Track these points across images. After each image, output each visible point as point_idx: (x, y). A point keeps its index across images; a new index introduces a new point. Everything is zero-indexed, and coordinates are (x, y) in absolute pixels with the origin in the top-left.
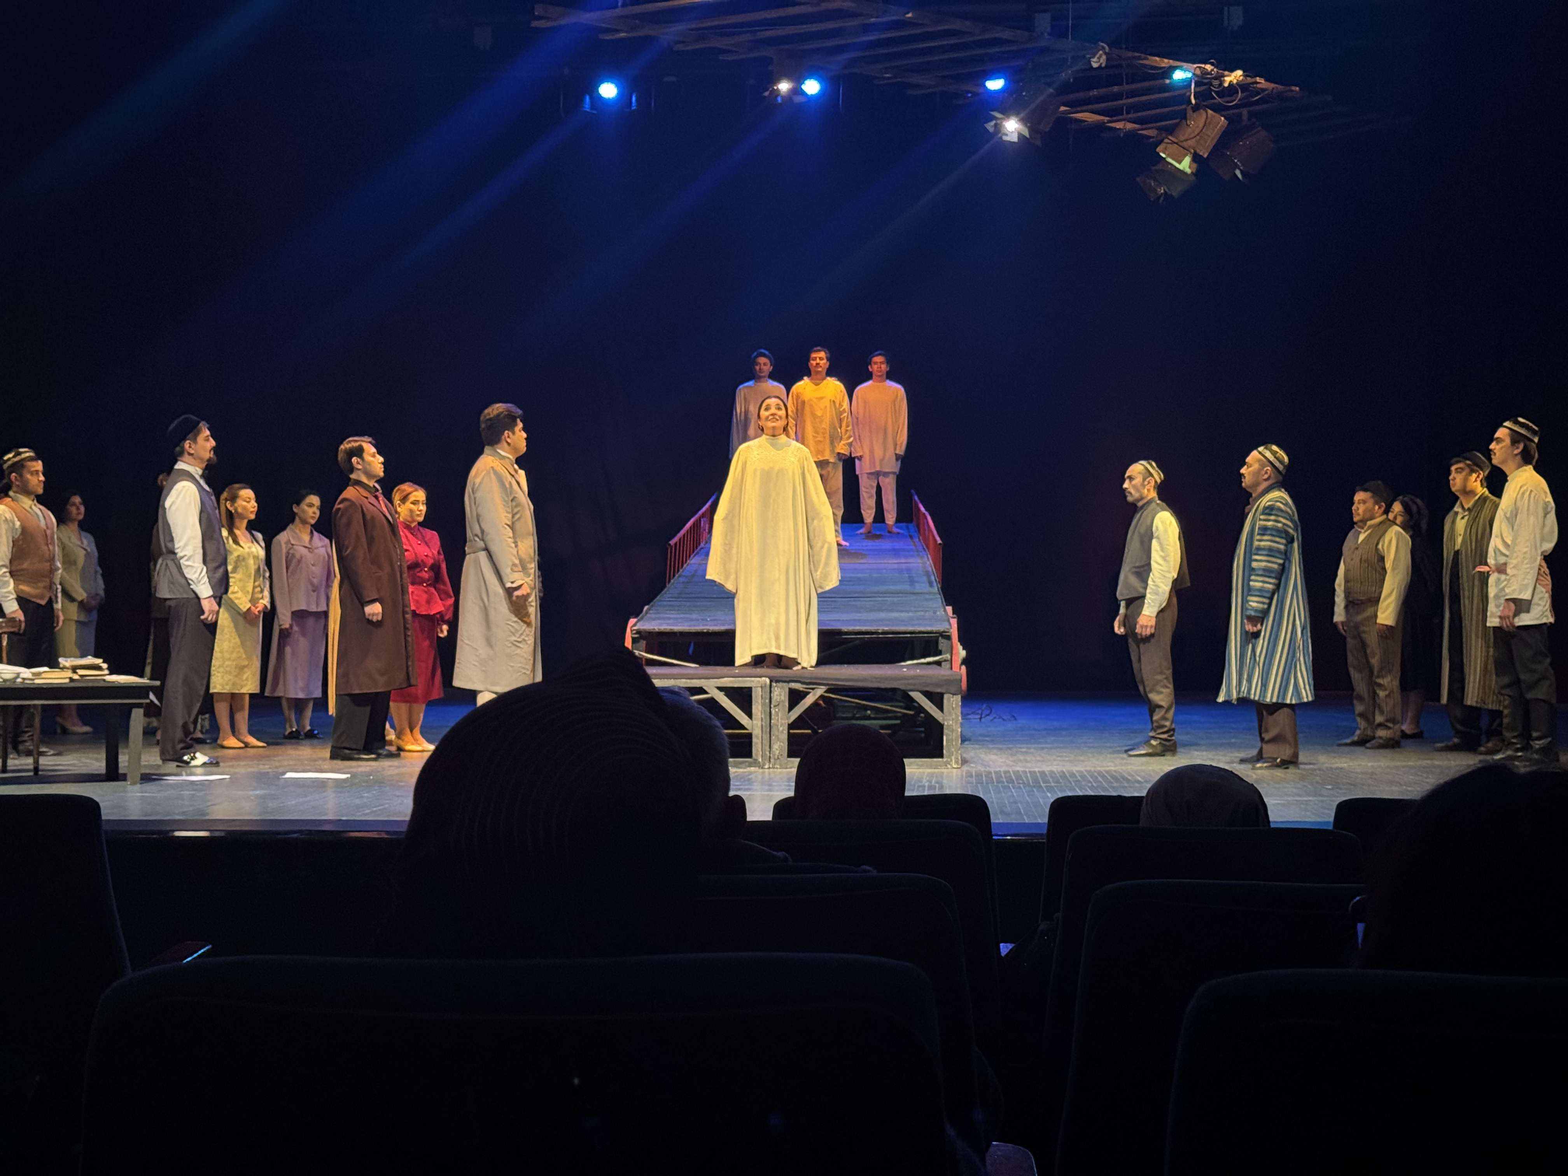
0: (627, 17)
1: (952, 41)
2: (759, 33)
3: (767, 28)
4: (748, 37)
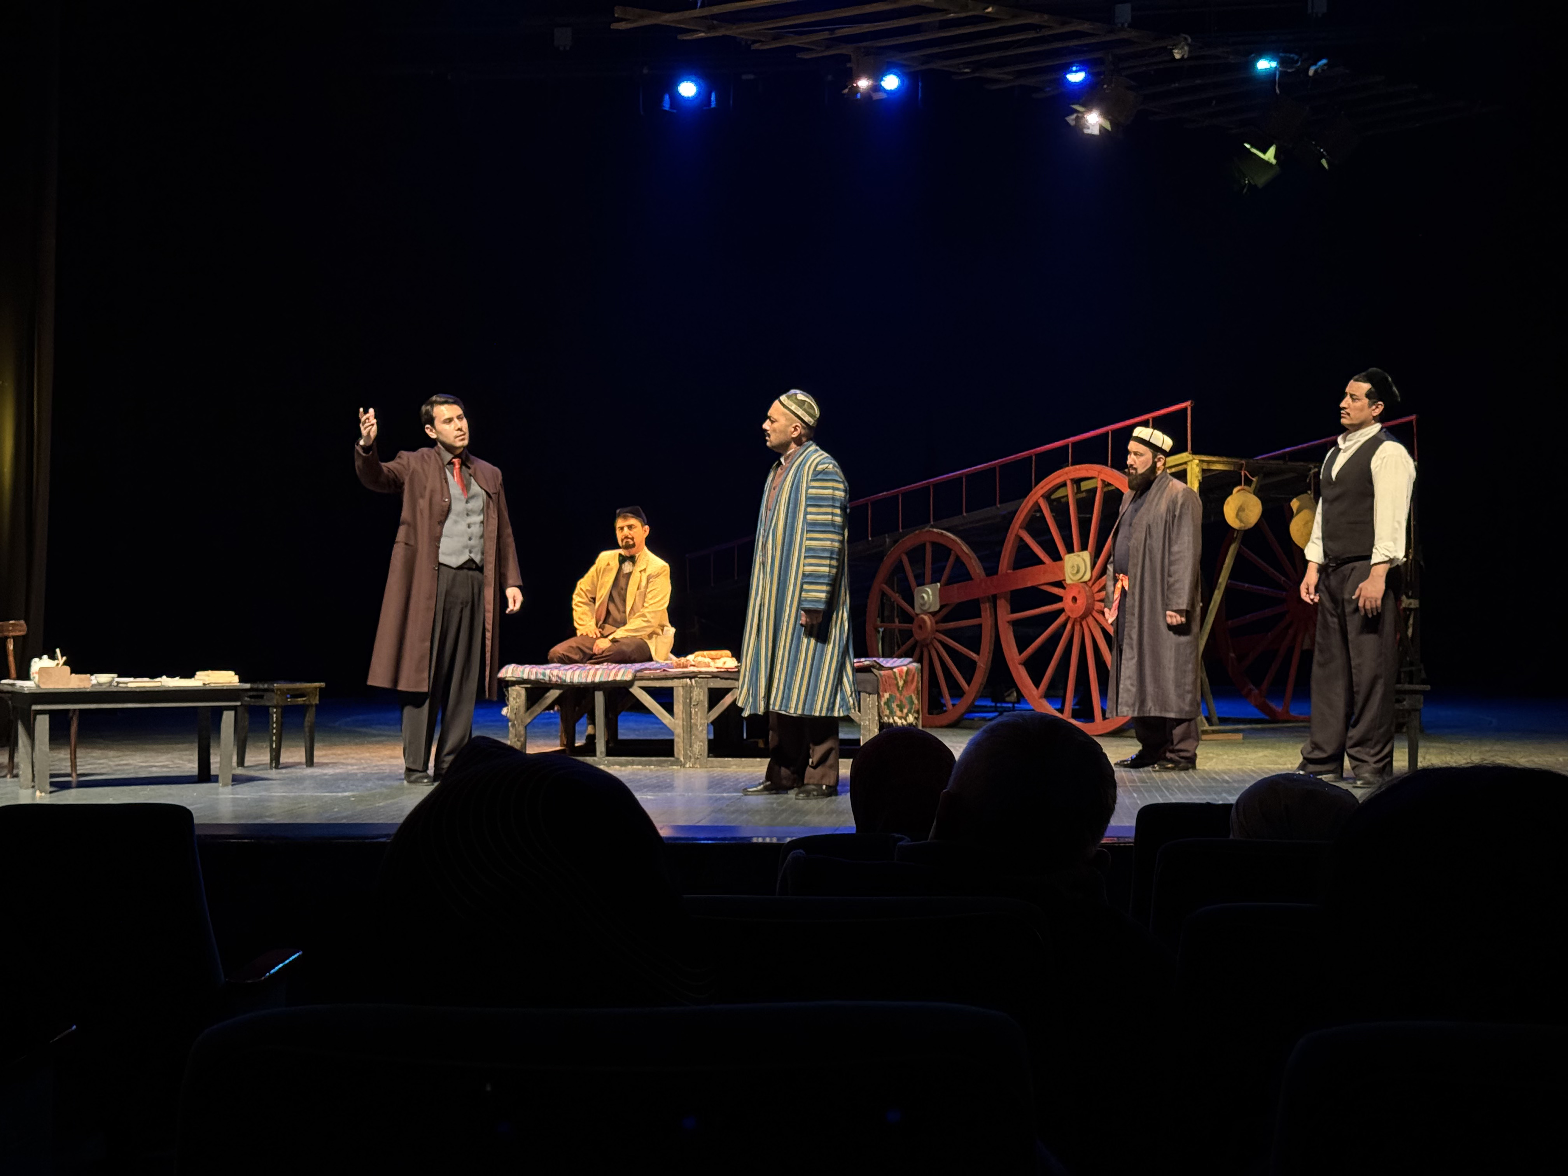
0: (705, 18)
1: (1031, 35)
2: (837, 31)
3: (844, 26)
4: (826, 35)
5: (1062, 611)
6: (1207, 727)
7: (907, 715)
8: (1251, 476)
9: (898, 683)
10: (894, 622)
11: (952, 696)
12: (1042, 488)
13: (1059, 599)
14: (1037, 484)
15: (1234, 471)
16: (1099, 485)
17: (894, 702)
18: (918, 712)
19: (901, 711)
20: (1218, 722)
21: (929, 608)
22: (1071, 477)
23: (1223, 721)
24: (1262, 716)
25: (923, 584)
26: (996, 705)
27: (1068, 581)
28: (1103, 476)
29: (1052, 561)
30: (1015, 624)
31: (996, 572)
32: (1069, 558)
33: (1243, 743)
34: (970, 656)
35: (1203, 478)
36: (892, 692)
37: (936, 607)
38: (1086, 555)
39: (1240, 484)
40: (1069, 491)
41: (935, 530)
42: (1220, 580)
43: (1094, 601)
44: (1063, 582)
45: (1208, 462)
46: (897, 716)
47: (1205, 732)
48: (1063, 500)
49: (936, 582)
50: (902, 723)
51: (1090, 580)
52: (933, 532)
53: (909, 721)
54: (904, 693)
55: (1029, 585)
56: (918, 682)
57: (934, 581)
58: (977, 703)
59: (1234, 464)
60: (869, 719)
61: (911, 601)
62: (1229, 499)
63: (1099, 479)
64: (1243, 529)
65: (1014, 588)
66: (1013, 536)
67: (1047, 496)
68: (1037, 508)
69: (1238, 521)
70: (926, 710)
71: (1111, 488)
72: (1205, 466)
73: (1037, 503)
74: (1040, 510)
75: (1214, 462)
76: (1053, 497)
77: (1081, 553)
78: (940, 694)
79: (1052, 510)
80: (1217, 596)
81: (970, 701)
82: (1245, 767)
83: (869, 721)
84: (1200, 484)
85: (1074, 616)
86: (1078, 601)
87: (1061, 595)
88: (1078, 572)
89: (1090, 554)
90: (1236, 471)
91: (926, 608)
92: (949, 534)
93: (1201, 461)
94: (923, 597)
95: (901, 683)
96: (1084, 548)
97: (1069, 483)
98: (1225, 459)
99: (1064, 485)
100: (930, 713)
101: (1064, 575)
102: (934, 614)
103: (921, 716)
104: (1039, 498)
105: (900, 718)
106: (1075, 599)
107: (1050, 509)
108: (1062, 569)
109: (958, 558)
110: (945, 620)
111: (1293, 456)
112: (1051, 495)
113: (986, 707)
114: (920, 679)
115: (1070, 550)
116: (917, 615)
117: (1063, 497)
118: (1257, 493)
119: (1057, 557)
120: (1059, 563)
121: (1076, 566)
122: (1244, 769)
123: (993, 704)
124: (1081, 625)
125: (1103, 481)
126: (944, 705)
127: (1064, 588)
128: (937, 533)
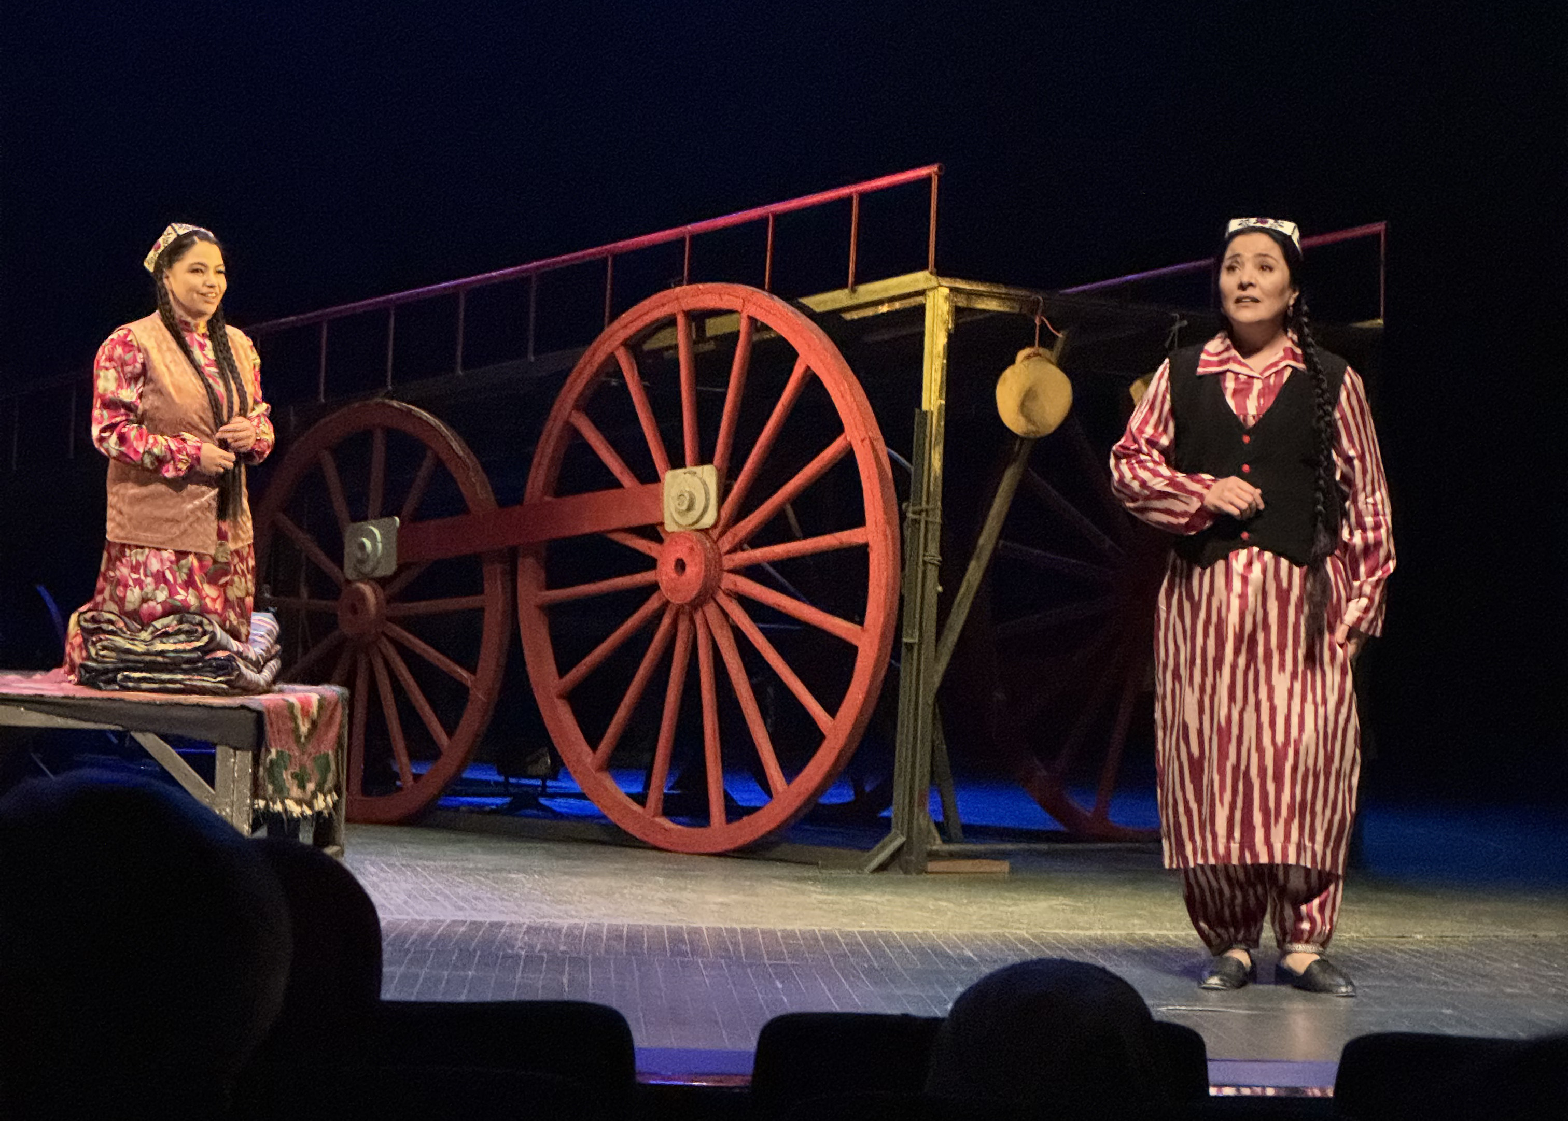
5: (654, 587)
6: (938, 845)
7: (314, 795)
8: (1054, 329)
9: (297, 728)
10: (297, 595)
11: (414, 757)
12: (626, 326)
13: (650, 563)
14: (614, 317)
15: (1019, 314)
16: (743, 326)
17: (286, 769)
18: (337, 789)
19: (302, 786)
20: (960, 835)
21: (373, 570)
22: (686, 308)
23: (971, 832)
24: (1054, 825)
25: (365, 519)
26: (506, 779)
27: (670, 527)
28: (752, 310)
29: (638, 483)
30: (552, 611)
31: (519, 500)
32: (674, 477)
33: (1011, 881)
34: (456, 676)
35: (957, 326)
36: (282, 746)
37: (388, 568)
38: (709, 474)
39: (1031, 345)
40: (681, 336)
41: (395, 404)
42: (981, 541)
43: (722, 570)
44: (659, 528)
45: (969, 294)
46: (292, 798)
47: (934, 856)
48: (666, 354)
49: (390, 515)
50: (302, 814)
51: (715, 526)
52: (392, 407)
53: (317, 808)
54: (310, 748)
55: (587, 529)
56: (341, 726)
57: (387, 512)
58: (466, 775)
59: (1021, 301)
60: (232, 802)
61: (336, 553)
62: (1008, 373)
63: (744, 315)
64: (1032, 436)
65: (555, 534)
66: (559, 424)
67: (633, 345)
68: (611, 367)
69: (1022, 420)
70: (356, 786)
71: (766, 336)
72: (962, 302)
73: (611, 358)
74: (619, 373)
75: (980, 295)
76: (649, 346)
77: (698, 469)
78: (390, 752)
79: (642, 375)
80: (974, 572)
81: (452, 770)
82: (1007, 932)
83: (232, 807)
84: (950, 337)
85: (677, 600)
86: (688, 570)
87: (654, 554)
88: (690, 508)
89: (719, 470)
90: (1024, 315)
91: (367, 569)
92: (425, 415)
93: (952, 289)
94: (362, 546)
95: (304, 728)
96: (705, 458)
97: (681, 320)
98: (1003, 290)
99: (670, 322)
100: (366, 790)
101: (661, 510)
102: (382, 582)
103: (344, 800)
104: (617, 348)
105: (299, 802)
106: (681, 565)
107: (640, 373)
108: (658, 499)
109: (439, 464)
110: (409, 594)
111: (1139, 291)
112: (644, 342)
113: (487, 783)
114: (346, 719)
115: (677, 462)
116: (348, 582)
117: (668, 348)
118: (1064, 364)
119: (649, 476)
120: (652, 486)
121: (686, 495)
122: (1007, 934)
123: (501, 779)
124: (692, 621)
125: (752, 320)
126: (396, 776)
127: (660, 540)
128: (400, 410)
